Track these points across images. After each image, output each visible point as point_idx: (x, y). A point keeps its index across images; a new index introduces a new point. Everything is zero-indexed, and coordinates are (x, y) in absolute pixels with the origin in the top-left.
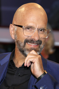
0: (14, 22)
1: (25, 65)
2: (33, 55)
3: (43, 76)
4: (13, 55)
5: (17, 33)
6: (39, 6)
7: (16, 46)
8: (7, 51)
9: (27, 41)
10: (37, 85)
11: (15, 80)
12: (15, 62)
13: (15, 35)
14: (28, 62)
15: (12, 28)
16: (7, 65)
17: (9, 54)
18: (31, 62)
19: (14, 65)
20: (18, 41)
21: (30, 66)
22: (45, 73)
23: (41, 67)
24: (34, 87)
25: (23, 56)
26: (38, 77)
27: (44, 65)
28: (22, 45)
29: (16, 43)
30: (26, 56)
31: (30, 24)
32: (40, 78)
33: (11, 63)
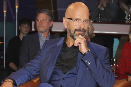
0: (66, 16)
1: (75, 45)
2: (80, 38)
3: (87, 53)
4: (66, 39)
5: (68, 24)
6: (84, 4)
7: (68, 33)
8: (62, 36)
9: (76, 30)
10: (83, 59)
11: (68, 56)
12: (67, 43)
13: (67, 25)
14: (77, 43)
15: (65, 20)
16: (61, 46)
17: (63, 38)
18: (79, 43)
19: (66, 45)
20: (69, 30)
21: (78, 46)
22: (88, 51)
23: (86, 47)
24: (81, 61)
25: (73, 40)
26: (83, 53)
27: (88, 45)
28: (73, 32)
29: (68, 31)
30: (75, 39)
31: (78, 17)
32: (85, 54)
33: (65, 45)
